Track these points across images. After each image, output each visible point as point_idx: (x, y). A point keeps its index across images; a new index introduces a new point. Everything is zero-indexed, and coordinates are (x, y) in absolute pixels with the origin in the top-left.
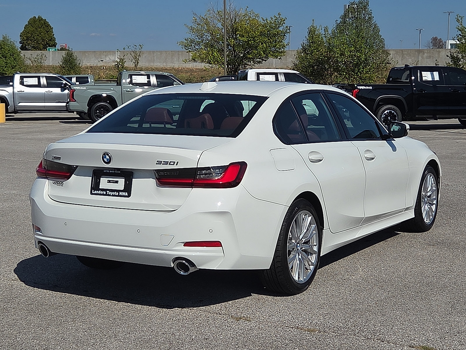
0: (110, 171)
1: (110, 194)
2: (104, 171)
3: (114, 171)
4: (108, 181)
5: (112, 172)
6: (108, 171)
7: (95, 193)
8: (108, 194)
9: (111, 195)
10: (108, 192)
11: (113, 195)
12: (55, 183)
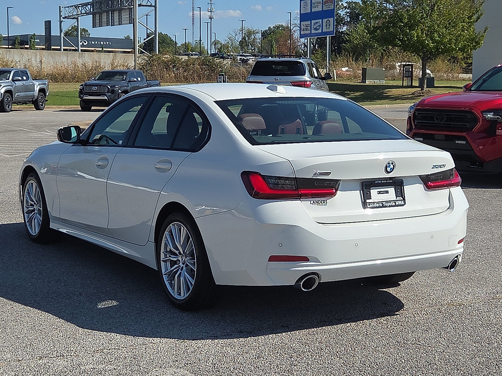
0: (381, 181)
1: (386, 205)
2: (376, 182)
3: (386, 181)
4: (378, 193)
5: (384, 182)
6: (380, 182)
7: (370, 206)
8: (384, 205)
9: (388, 206)
10: (384, 203)
11: (390, 206)
12: (314, 204)
